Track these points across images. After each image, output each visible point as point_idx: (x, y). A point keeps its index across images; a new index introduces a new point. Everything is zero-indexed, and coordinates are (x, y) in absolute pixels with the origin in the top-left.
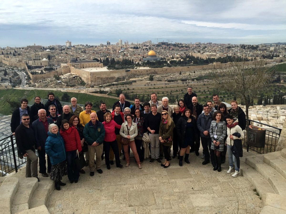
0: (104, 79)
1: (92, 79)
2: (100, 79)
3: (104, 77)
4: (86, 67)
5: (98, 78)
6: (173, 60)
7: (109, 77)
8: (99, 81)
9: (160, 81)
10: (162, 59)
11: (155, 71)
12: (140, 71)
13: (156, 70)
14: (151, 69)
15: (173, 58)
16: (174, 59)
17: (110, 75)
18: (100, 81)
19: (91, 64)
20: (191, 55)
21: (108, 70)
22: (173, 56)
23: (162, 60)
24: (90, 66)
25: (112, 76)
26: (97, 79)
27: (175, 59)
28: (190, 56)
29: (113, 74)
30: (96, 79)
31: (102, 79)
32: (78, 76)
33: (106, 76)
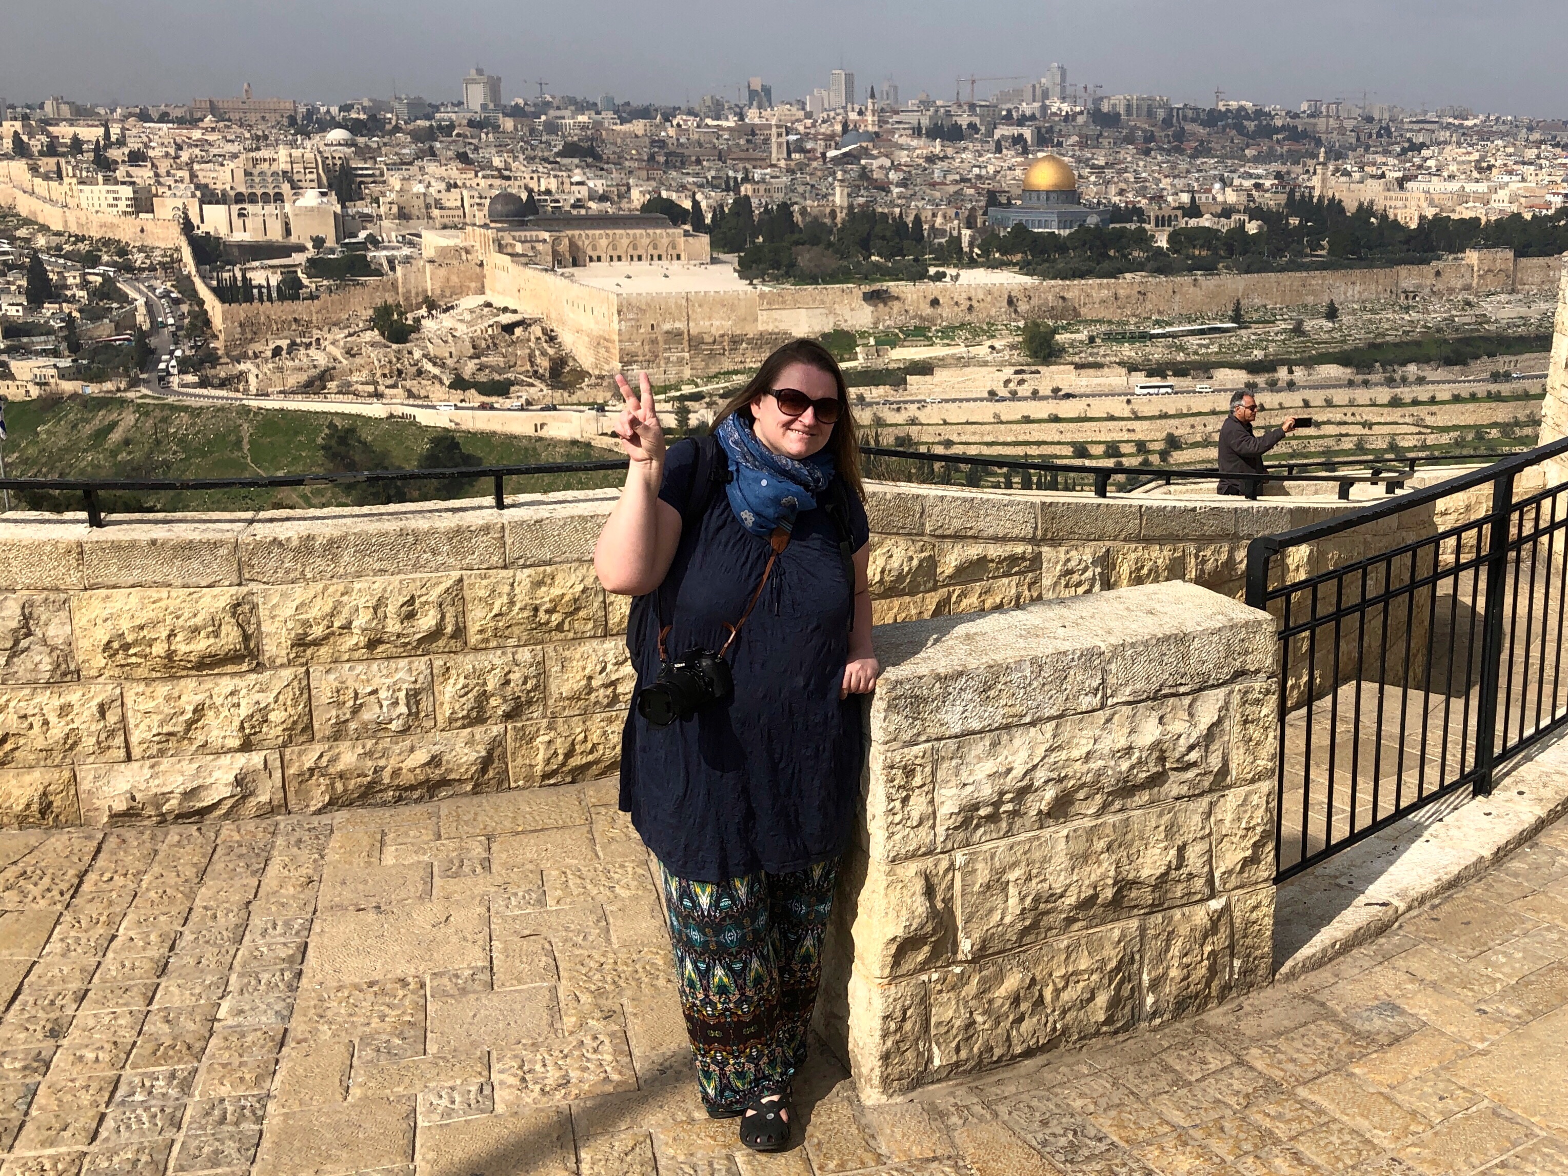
0: (714, 342)
1: (630, 340)
2: (686, 344)
3: (713, 331)
4: (591, 260)
5: (675, 336)
6: (1193, 222)
7: (751, 331)
8: (680, 361)
9: (1091, 371)
10: (1117, 214)
11: (1063, 298)
12: (964, 295)
13: (1068, 295)
14: (1036, 288)
15: (1193, 210)
16: (1199, 215)
17: (756, 320)
18: (687, 355)
19: (625, 242)
20: (1316, 193)
21: (742, 286)
22: (1193, 199)
23: (1118, 226)
24: (618, 253)
25: (770, 328)
26: (661, 344)
27: (1206, 221)
28: (1311, 197)
29: (775, 314)
30: (655, 342)
31: (696, 343)
32: (536, 321)
33: (731, 327)
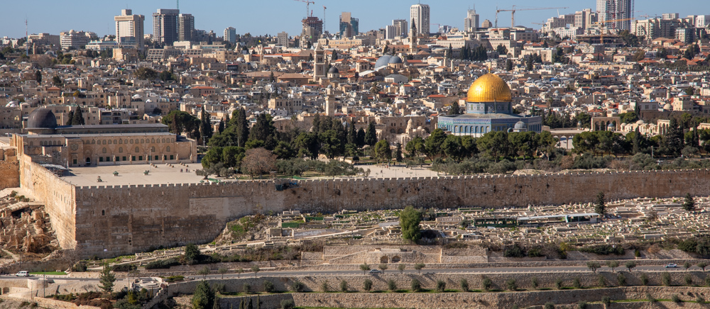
0: (153, 225)
1: (85, 223)
2: (130, 225)
3: (152, 215)
5: (121, 220)
6: (626, 128)
7: (183, 215)
12: (362, 187)
13: (453, 188)
17: (188, 207)
18: (130, 235)
25: (199, 213)
26: (110, 225)
29: (203, 202)
30: (104, 224)
31: (138, 226)
32: (36, 207)
33: (167, 213)
